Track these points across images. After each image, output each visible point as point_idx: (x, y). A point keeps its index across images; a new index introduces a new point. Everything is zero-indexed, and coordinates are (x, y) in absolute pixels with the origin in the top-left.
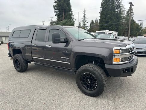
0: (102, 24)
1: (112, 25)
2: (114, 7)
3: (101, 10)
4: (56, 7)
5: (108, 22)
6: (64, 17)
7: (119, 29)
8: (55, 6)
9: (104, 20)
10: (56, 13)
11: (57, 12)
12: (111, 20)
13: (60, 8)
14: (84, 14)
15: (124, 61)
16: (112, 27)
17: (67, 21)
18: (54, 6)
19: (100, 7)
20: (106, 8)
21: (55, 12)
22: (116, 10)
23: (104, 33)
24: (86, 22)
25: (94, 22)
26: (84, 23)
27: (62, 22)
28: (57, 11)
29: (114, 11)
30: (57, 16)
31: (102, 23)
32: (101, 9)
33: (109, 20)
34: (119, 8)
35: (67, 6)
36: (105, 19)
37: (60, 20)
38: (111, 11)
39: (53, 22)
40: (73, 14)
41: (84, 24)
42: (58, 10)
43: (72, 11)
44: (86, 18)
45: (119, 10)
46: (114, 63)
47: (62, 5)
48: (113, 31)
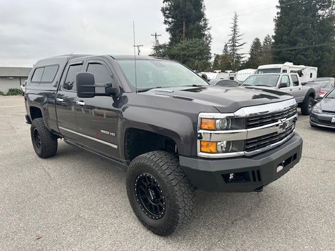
0: (279, 48)
1: (306, 50)
2: (315, 5)
3: (278, 13)
4: (167, 12)
5: (294, 43)
6: (186, 34)
7: (325, 60)
8: (167, 9)
9: (285, 37)
10: (167, 26)
11: (170, 23)
12: (303, 38)
13: (177, 12)
14: (233, 25)
15: (232, 151)
16: (305, 56)
17: (191, 44)
18: (163, 10)
19: (277, 7)
20: (291, 9)
21: (166, 22)
22: (320, 12)
23: (278, 70)
24: (237, 44)
25: (262, 44)
26: (234, 46)
27: (179, 44)
28: (170, 20)
29: (314, 16)
30: (170, 32)
31: (280, 45)
32: (279, 10)
33: (299, 39)
34: (328, 7)
35: (192, 7)
36: (288, 35)
37: (176, 42)
38: (306, 15)
39: (160, 47)
40: (209, 26)
41: (233, 50)
42: (172, 18)
43: (205, 20)
44: (239, 34)
45: (327, 11)
46: (200, 154)
47: (181, 5)
48: (303, 66)
